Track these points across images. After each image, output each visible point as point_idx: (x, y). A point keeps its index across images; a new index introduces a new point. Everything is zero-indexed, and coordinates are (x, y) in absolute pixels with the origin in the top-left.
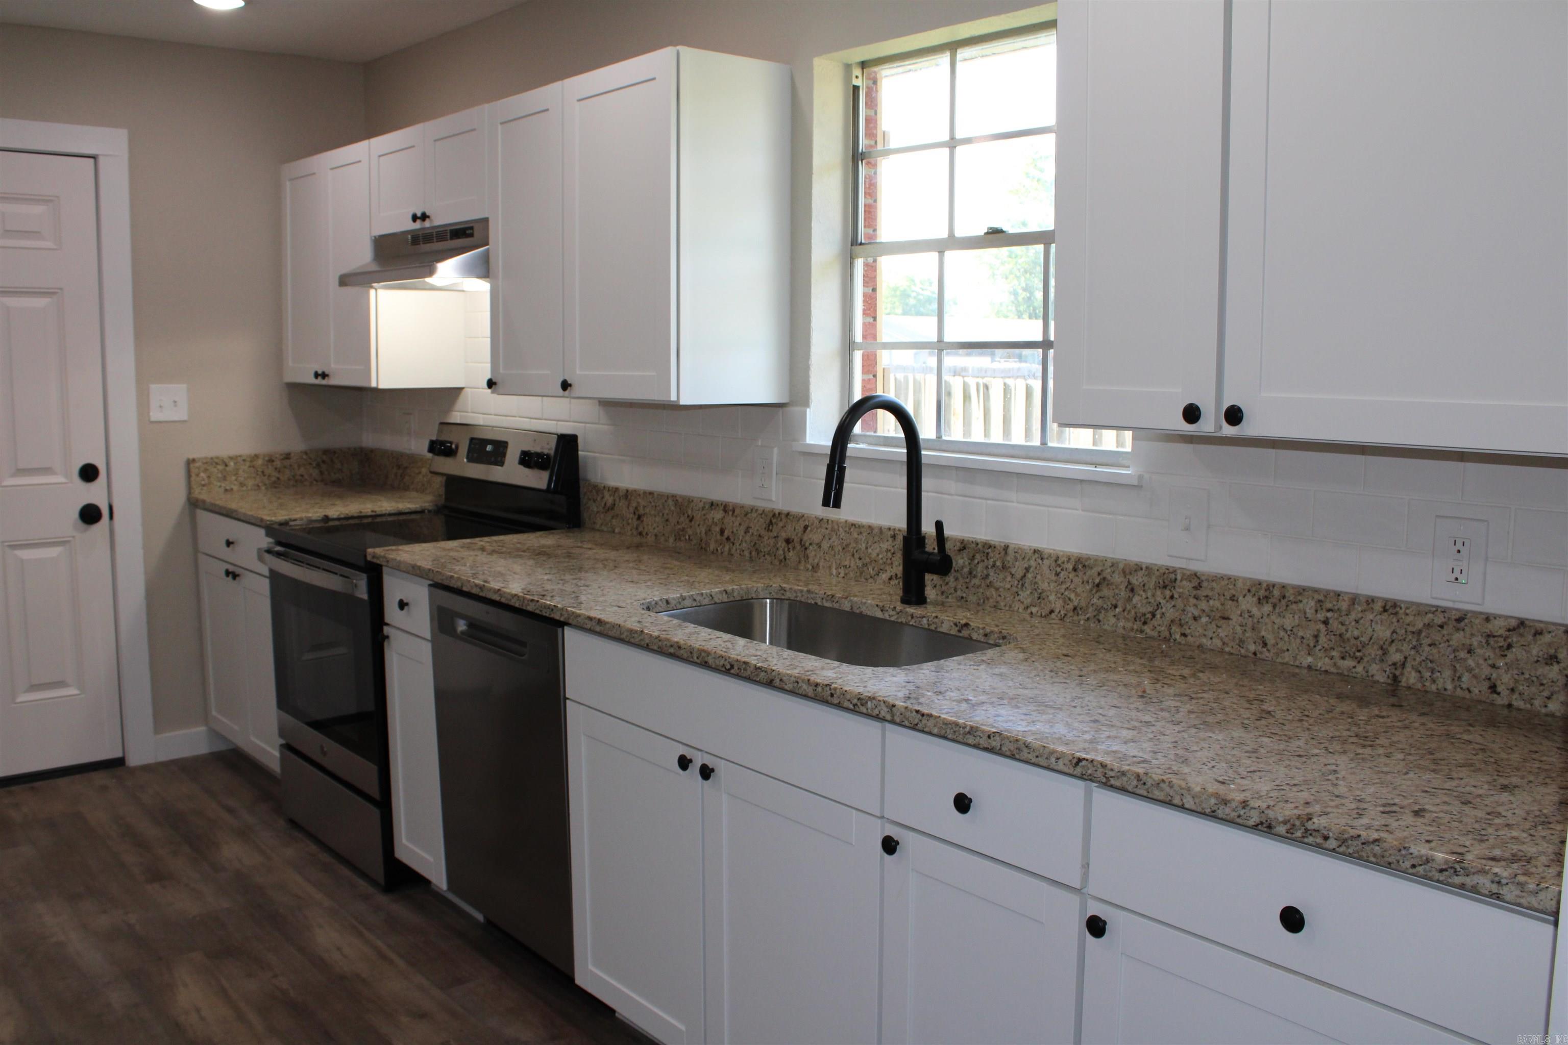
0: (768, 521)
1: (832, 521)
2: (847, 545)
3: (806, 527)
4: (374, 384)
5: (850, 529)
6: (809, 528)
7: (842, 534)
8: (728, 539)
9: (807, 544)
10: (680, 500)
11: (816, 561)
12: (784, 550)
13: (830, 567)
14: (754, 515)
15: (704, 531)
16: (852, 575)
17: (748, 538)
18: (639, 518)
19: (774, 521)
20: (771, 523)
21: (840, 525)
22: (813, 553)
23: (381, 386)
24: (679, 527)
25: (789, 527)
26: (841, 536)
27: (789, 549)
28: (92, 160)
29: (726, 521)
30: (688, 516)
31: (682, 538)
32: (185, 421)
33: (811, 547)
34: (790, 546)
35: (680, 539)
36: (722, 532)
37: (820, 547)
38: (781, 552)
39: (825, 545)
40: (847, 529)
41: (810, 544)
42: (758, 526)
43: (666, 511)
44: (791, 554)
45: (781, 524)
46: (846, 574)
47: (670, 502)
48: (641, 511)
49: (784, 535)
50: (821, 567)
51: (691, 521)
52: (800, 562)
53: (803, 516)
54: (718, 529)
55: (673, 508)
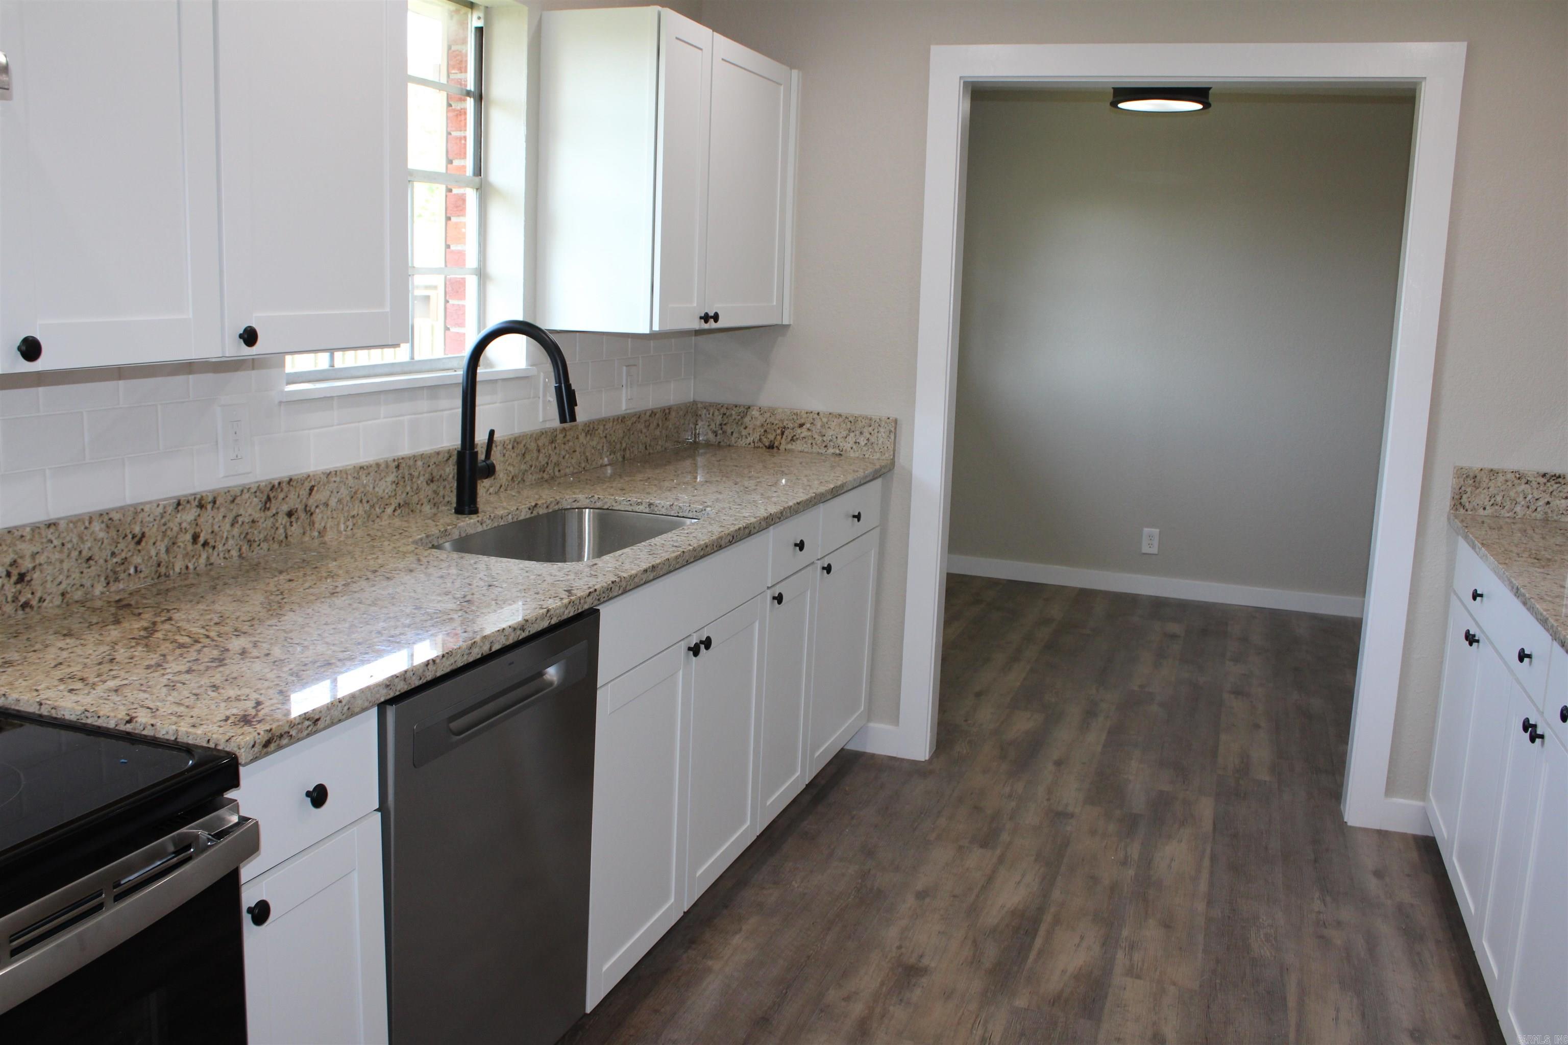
0: (265, 498)
1: (341, 471)
2: (355, 493)
3: (311, 489)
5: (358, 473)
6: (315, 488)
7: (351, 481)
8: (205, 544)
9: (313, 508)
10: (116, 516)
11: (323, 524)
13: (338, 524)
14: (246, 496)
15: (163, 549)
16: (360, 522)
17: (236, 531)
19: (272, 495)
20: (269, 499)
21: (349, 472)
22: (320, 516)
24: (115, 560)
25: (292, 496)
26: (350, 485)
27: (291, 522)
29: (201, 520)
30: (134, 537)
33: (317, 510)
34: (293, 519)
36: (195, 537)
37: (327, 505)
39: (333, 502)
40: (356, 475)
41: (317, 507)
42: (250, 509)
44: (293, 528)
45: (281, 496)
46: (354, 525)
47: (97, 526)
49: (285, 508)
50: (328, 529)
51: (139, 543)
52: (304, 533)
53: (309, 476)
54: (188, 537)
55: (102, 535)
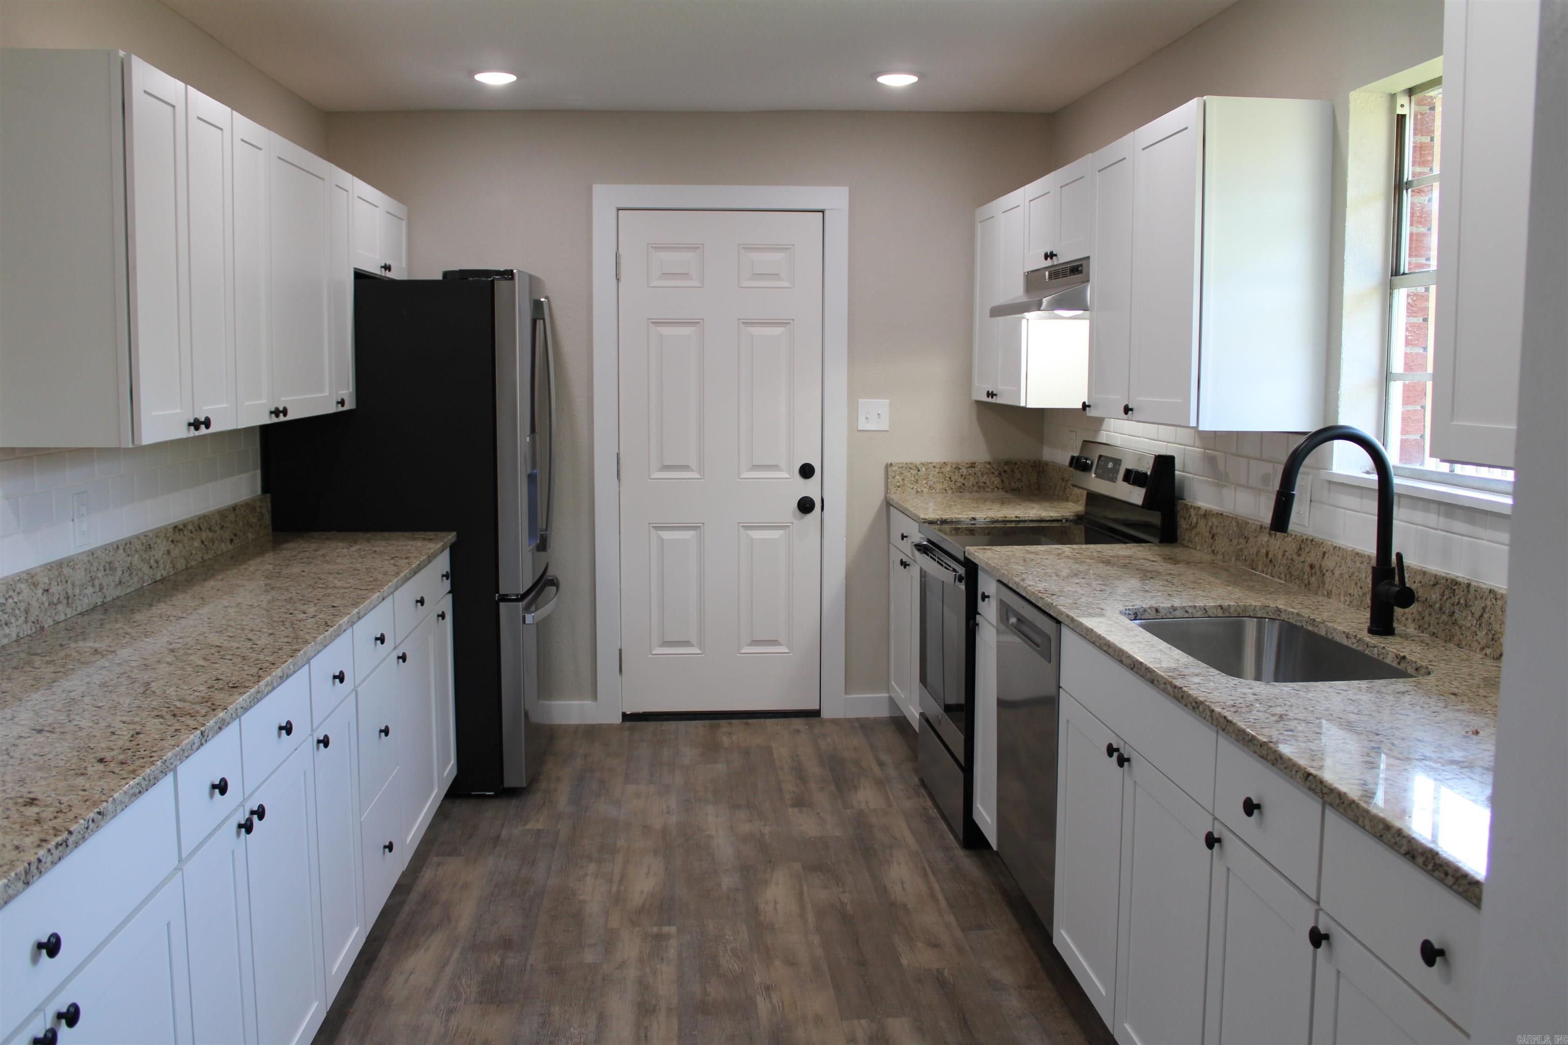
0: (1298, 546)
1: (1343, 549)
2: (1353, 574)
3: (1324, 553)
4: (1022, 404)
5: (1355, 558)
6: (1326, 555)
7: (1350, 563)
8: (1271, 561)
9: (1325, 571)
10: (1240, 522)
11: (1330, 587)
12: (1308, 575)
13: (1340, 594)
14: (1289, 539)
15: (1255, 553)
16: (1355, 603)
17: (1284, 561)
18: (1213, 537)
19: (1303, 546)
20: (1300, 549)
21: (1348, 553)
22: (1329, 580)
23: (1028, 406)
24: (1239, 547)
25: (1313, 554)
26: (1349, 564)
27: (1312, 574)
28: (821, 214)
29: (1270, 544)
30: (1245, 537)
31: (1241, 559)
32: (887, 431)
33: (1327, 573)
34: (1313, 571)
35: (1239, 559)
36: (1267, 554)
37: (1333, 574)
38: (1306, 577)
39: (1337, 572)
40: (1353, 558)
41: (1327, 571)
42: (1292, 550)
43: (1231, 532)
44: (1313, 579)
45: (1307, 550)
46: (1351, 602)
47: (1234, 524)
48: (1215, 531)
49: (1309, 560)
50: (1333, 594)
51: (1247, 542)
52: (1319, 587)
53: (1322, 543)
54: (1264, 551)
55: (1235, 529)
